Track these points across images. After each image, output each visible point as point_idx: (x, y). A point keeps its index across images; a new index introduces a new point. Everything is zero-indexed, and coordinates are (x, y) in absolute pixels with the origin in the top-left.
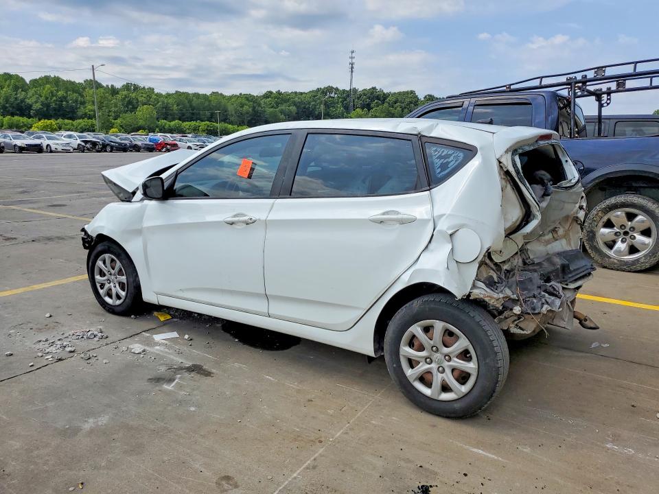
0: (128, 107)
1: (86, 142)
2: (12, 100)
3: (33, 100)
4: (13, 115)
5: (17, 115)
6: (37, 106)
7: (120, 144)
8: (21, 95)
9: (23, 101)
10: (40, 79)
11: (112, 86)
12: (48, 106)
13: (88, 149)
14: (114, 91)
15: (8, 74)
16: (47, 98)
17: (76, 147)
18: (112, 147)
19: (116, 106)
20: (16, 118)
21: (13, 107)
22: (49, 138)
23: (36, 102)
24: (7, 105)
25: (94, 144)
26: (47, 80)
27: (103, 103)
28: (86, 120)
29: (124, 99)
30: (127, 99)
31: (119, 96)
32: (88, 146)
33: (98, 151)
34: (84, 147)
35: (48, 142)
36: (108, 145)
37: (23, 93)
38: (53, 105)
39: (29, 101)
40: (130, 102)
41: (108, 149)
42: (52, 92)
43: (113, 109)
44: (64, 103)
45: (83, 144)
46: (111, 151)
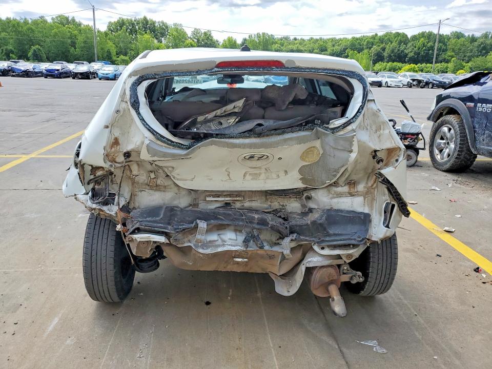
0: (481, 52)
1: (414, 80)
2: (396, 51)
3: (410, 51)
4: (393, 62)
5: (397, 61)
6: (411, 54)
7: (440, 82)
8: (403, 47)
9: (403, 51)
10: (419, 34)
11: (473, 35)
12: (419, 54)
13: (414, 85)
14: (473, 39)
15: (398, 33)
16: (419, 49)
17: (406, 84)
18: (433, 85)
19: (471, 51)
20: (395, 63)
21: (395, 56)
22: (389, 77)
23: (411, 52)
24: (392, 55)
25: (419, 82)
26: (423, 35)
27: (461, 50)
28: (443, 64)
29: (480, 45)
30: (482, 45)
31: (476, 44)
32: (415, 83)
33: (422, 87)
34: (411, 84)
35: (388, 80)
36: (431, 82)
37: (404, 45)
38: (422, 53)
39: (406, 51)
40: (484, 48)
41: (430, 86)
42: (424, 44)
43: (468, 54)
44: (431, 51)
45: (411, 82)
46: (432, 88)
